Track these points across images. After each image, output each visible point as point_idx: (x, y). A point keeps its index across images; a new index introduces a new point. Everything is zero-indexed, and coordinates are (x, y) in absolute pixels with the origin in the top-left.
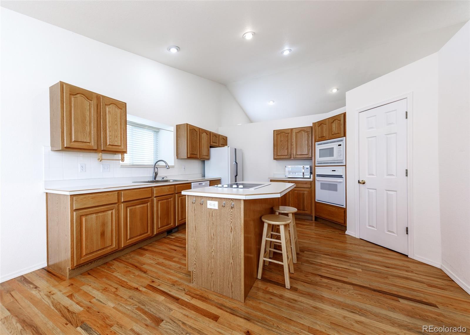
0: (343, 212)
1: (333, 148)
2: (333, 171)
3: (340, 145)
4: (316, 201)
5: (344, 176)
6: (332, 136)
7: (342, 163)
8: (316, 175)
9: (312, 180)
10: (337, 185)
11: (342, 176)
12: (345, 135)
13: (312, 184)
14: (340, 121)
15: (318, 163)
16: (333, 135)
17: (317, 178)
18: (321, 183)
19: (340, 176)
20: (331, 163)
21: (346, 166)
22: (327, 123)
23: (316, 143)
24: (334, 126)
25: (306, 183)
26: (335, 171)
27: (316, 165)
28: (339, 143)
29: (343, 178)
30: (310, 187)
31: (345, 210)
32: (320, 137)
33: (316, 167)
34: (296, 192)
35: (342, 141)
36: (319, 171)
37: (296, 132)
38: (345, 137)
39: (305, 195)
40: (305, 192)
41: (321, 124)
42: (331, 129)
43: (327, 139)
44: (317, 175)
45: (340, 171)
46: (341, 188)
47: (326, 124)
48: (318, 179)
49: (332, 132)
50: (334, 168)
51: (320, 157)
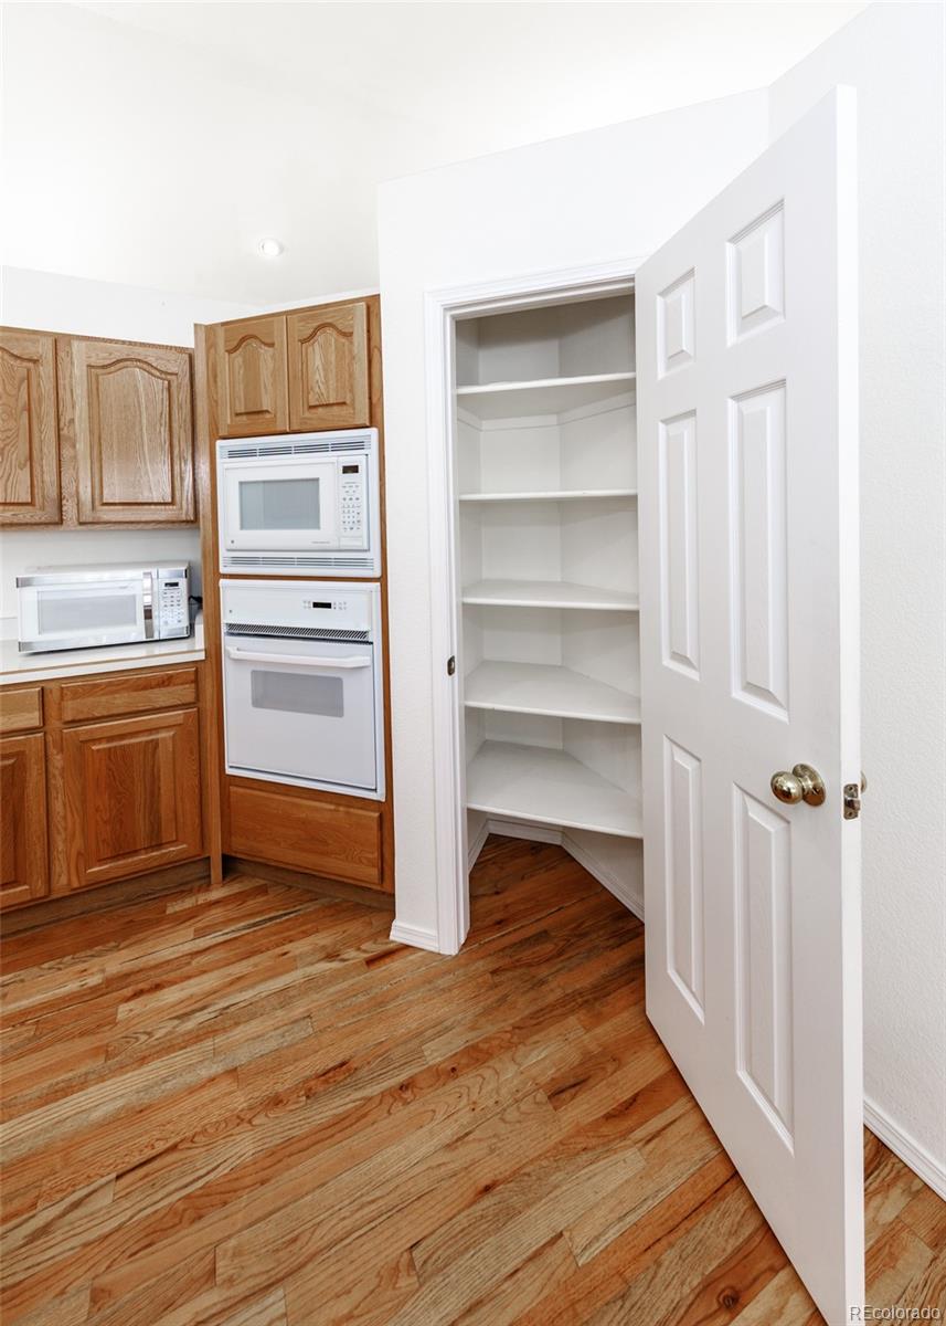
0: (375, 825)
1: (317, 480)
2: (316, 605)
3: (354, 469)
4: (229, 771)
5: (375, 636)
6: (307, 415)
7: (362, 563)
8: (224, 629)
9: (201, 656)
10: (339, 681)
11: (364, 634)
12: (374, 419)
13: (204, 678)
14: (348, 335)
15: (236, 561)
16: (311, 407)
17: (231, 646)
18: (254, 672)
19: (359, 638)
20: (303, 562)
21: (383, 580)
22: (280, 338)
23: (219, 443)
24: (318, 363)
25: (163, 678)
26: (328, 606)
27: (223, 570)
28: (350, 458)
29: (372, 643)
30: (190, 698)
31: (384, 813)
32: (237, 415)
33: (222, 582)
34: (104, 746)
35: (358, 446)
36: (238, 603)
37: (93, 361)
38: (373, 432)
39: (161, 750)
40: (163, 735)
41: (243, 340)
42: (298, 378)
43: (280, 428)
44: (231, 626)
45: (354, 608)
46: (361, 696)
47: (271, 345)
48: (235, 654)
49: (307, 390)
50: (322, 591)
51: (242, 527)
